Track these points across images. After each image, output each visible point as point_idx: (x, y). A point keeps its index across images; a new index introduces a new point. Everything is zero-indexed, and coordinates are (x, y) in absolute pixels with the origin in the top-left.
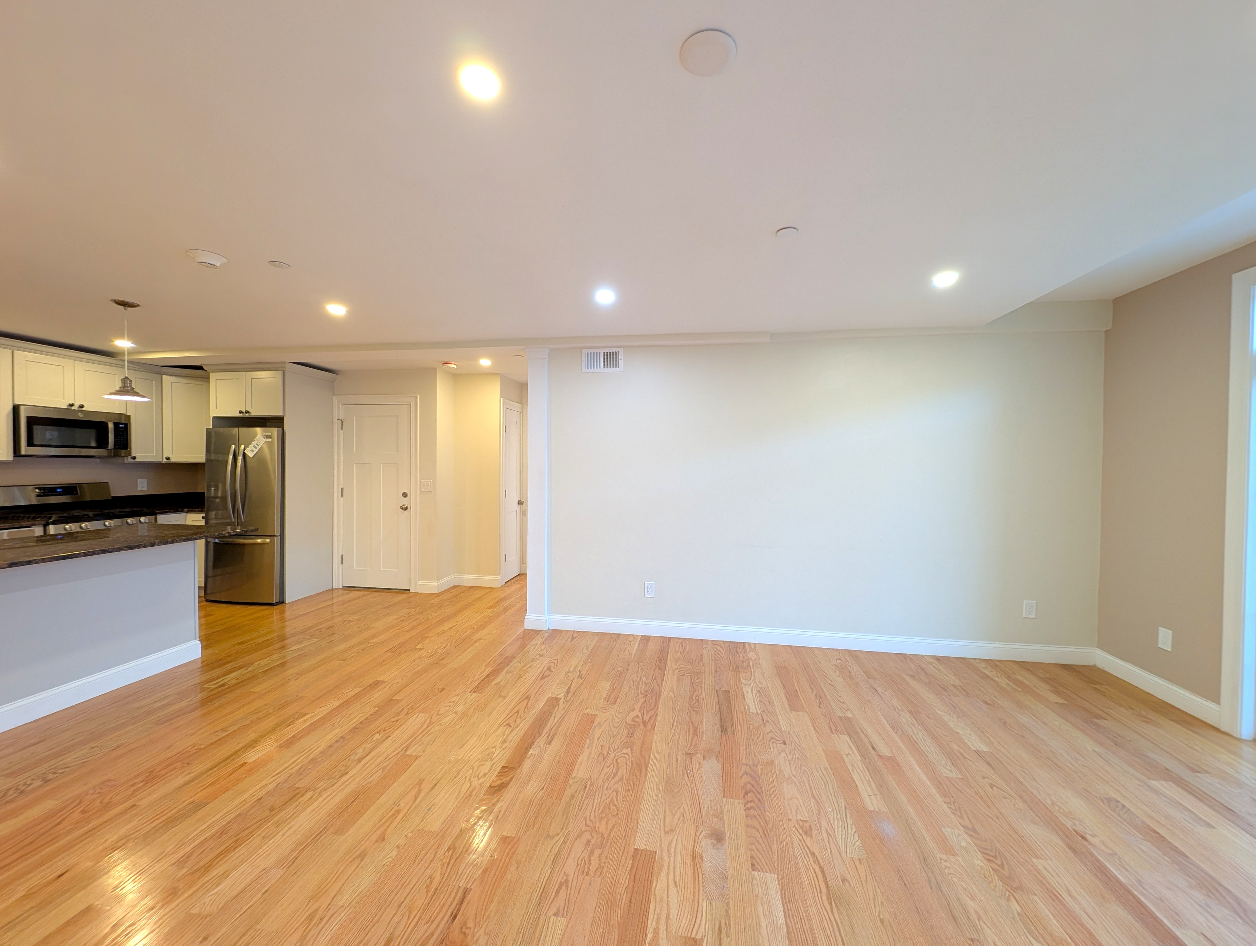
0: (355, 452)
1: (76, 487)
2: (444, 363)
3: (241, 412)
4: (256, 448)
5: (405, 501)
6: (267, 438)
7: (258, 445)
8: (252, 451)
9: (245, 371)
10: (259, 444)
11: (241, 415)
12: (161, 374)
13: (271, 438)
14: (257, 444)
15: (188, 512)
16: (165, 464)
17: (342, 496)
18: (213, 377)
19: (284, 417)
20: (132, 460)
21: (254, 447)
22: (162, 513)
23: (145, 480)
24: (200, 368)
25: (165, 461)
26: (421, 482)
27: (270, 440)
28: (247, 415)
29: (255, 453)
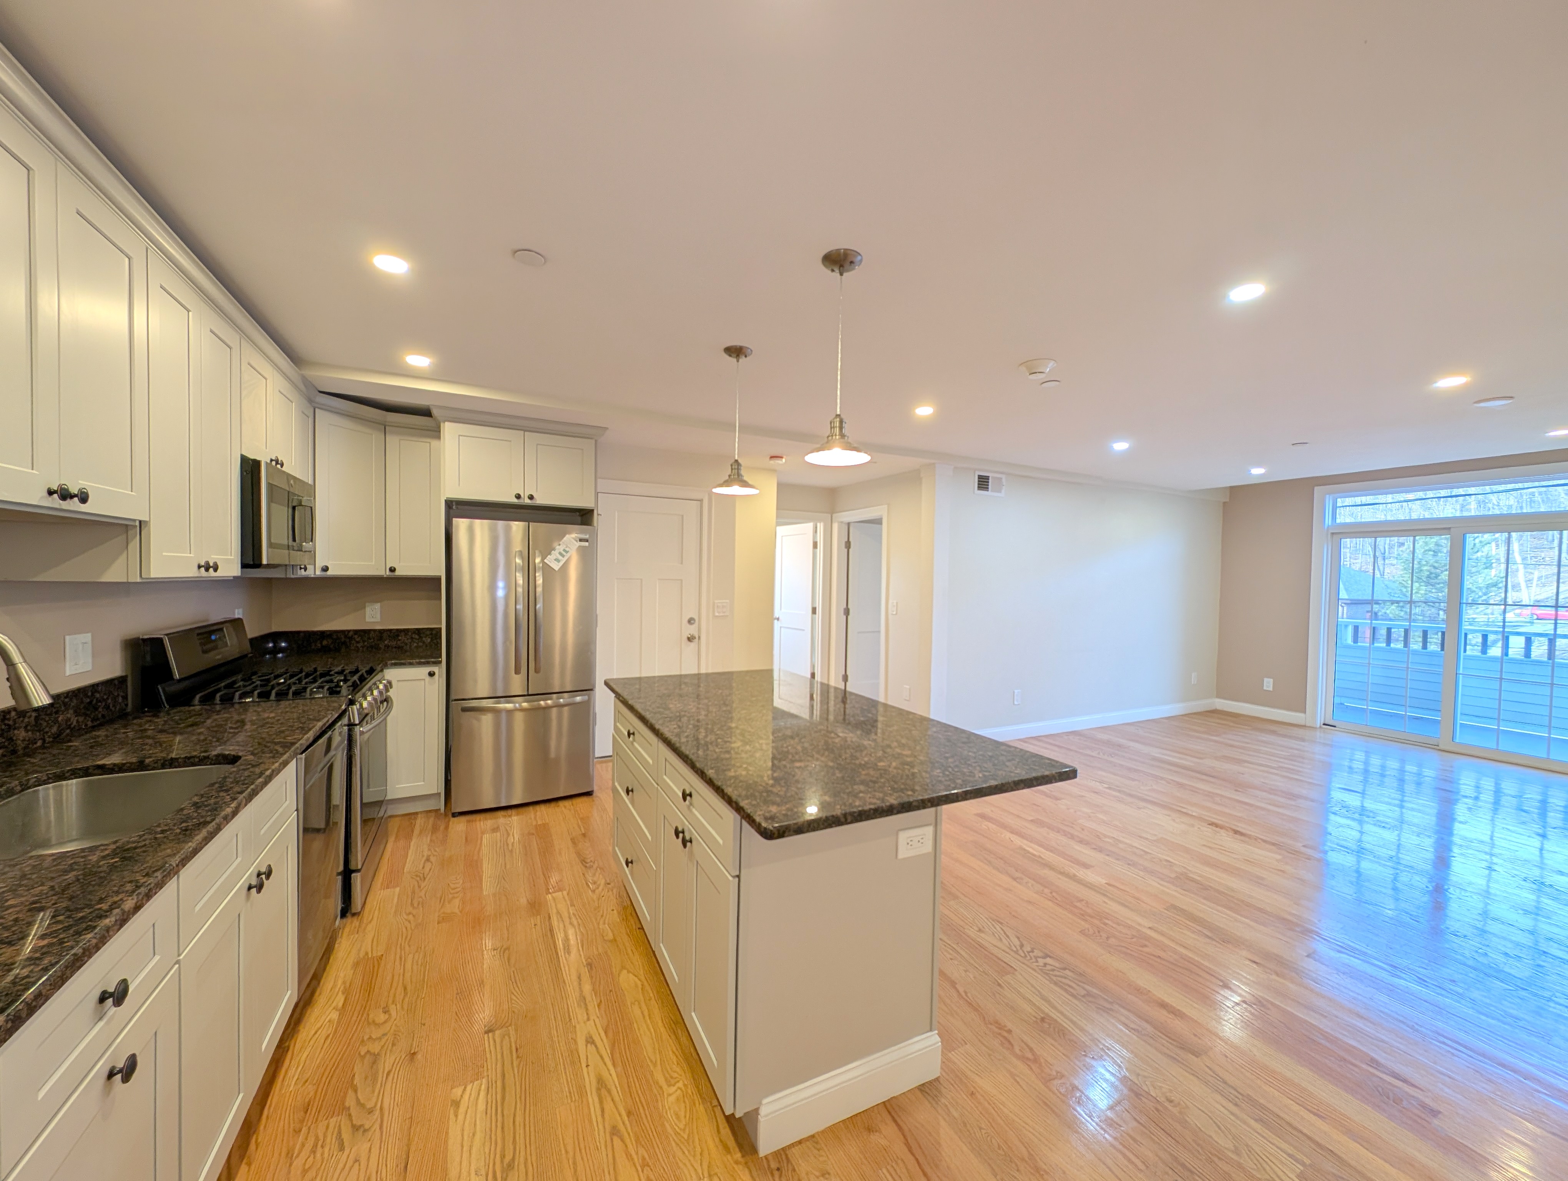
0: (616, 562)
2: (772, 457)
3: (518, 497)
4: (563, 556)
5: (692, 630)
6: (580, 540)
7: (567, 552)
8: (557, 560)
9: (525, 431)
10: (567, 549)
11: (518, 501)
13: (587, 541)
14: (563, 550)
16: (386, 578)
18: (449, 429)
19: (593, 510)
21: (560, 554)
24: (426, 412)
25: (386, 573)
26: (714, 603)
27: (587, 544)
28: (530, 501)
29: (561, 564)
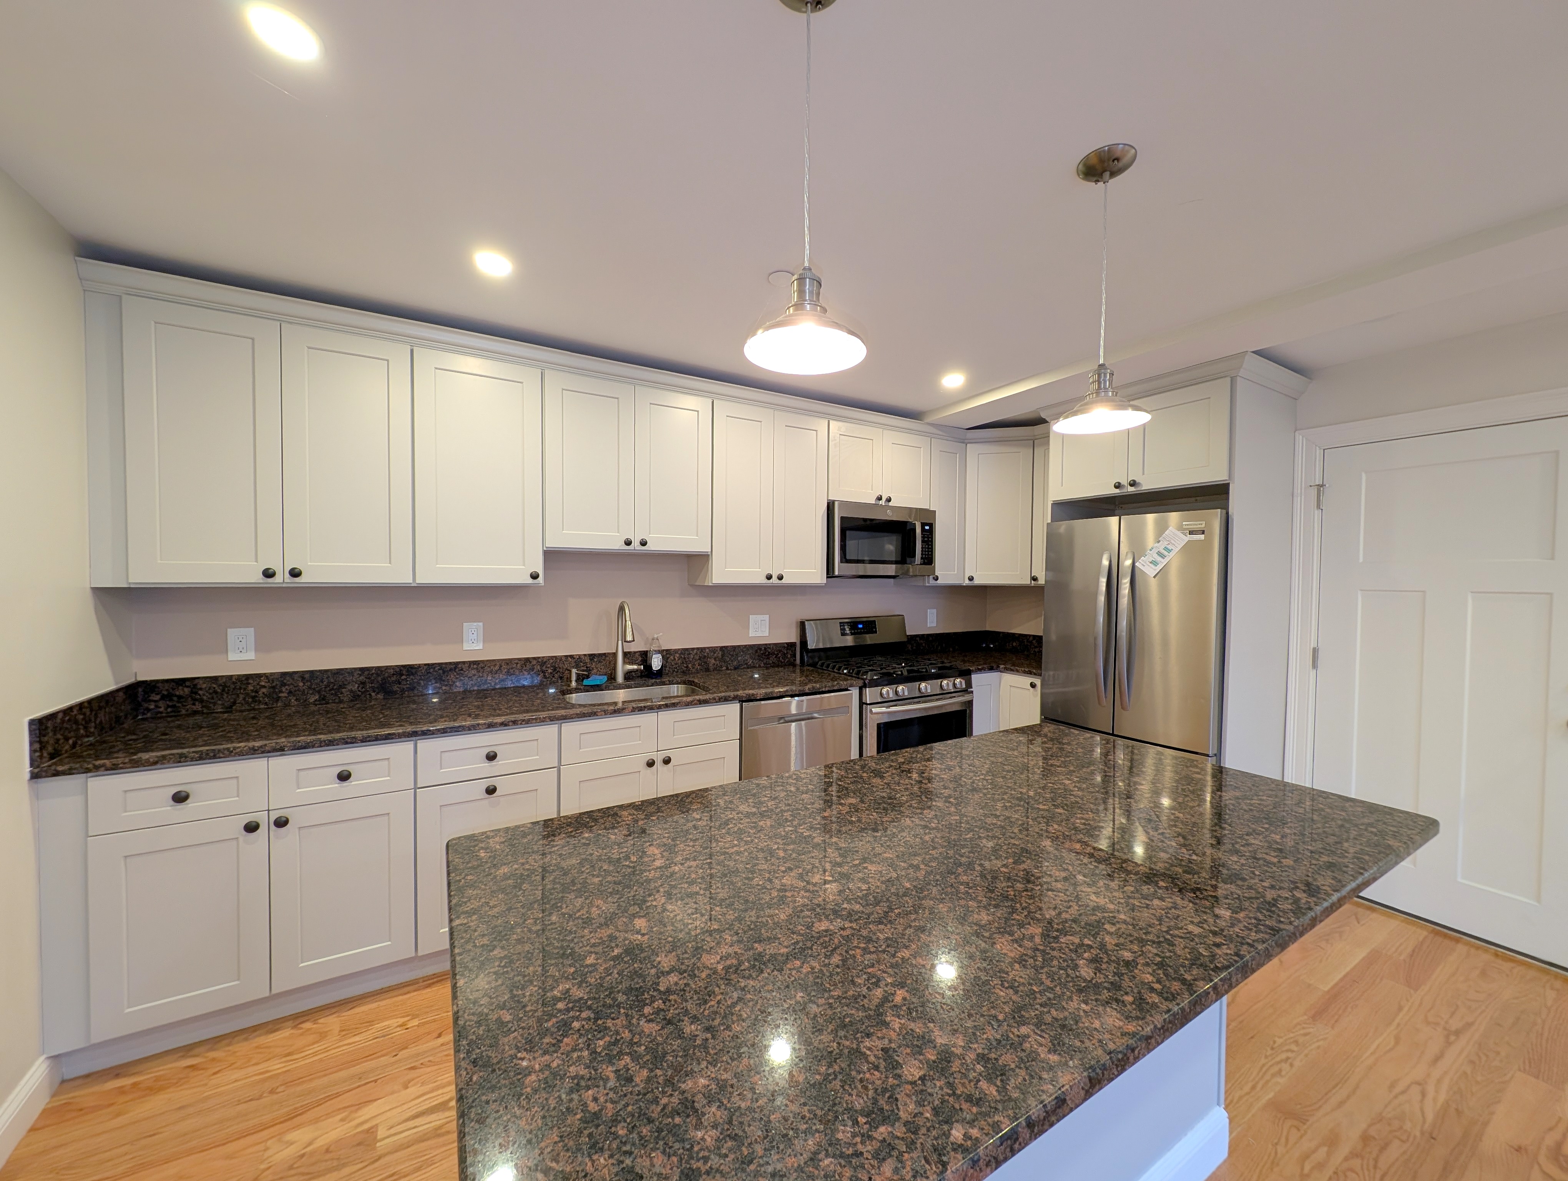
0: (1361, 560)
1: (874, 621)
3: (1117, 486)
4: (1163, 556)
6: (1191, 533)
7: (1169, 551)
8: (1154, 563)
10: (1170, 547)
11: (1117, 491)
12: (965, 442)
13: (1203, 532)
14: (1166, 549)
15: (1007, 670)
16: (967, 587)
17: (1315, 665)
19: (1228, 484)
20: (934, 582)
21: (1160, 554)
22: (979, 670)
23: (935, 611)
25: (967, 582)
27: (1202, 537)
28: (1131, 489)
29: (1158, 569)
